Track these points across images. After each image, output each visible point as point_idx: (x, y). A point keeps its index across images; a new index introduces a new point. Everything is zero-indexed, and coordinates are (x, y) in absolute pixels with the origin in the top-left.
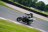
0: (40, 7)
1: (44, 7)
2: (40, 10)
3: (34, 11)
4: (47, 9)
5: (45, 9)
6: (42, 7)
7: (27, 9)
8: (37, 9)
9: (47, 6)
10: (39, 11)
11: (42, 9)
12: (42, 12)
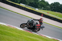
0: (33, 3)
1: (38, 3)
2: (33, 7)
3: (25, 8)
4: (42, 6)
5: (39, 6)
6: (35, 3)
7: (16, 6)
8: (29, 6)
9: (42, 2)
10: (31, 8)
11: (35, 6)
12: (35, 9)
